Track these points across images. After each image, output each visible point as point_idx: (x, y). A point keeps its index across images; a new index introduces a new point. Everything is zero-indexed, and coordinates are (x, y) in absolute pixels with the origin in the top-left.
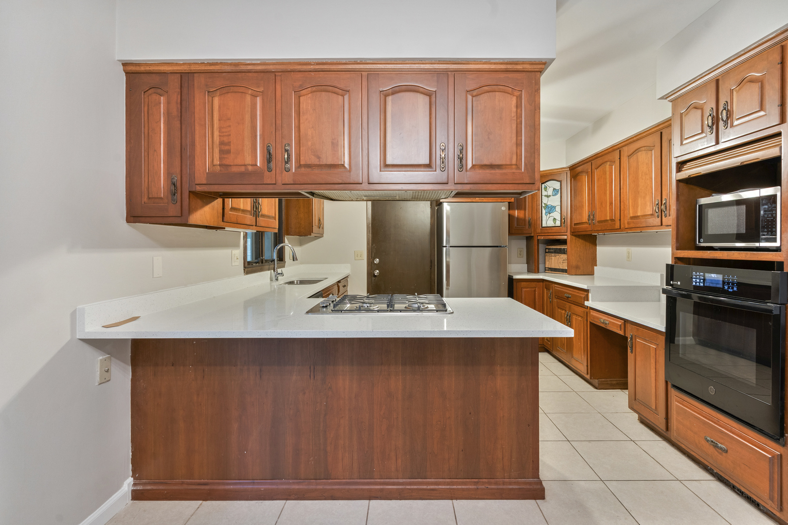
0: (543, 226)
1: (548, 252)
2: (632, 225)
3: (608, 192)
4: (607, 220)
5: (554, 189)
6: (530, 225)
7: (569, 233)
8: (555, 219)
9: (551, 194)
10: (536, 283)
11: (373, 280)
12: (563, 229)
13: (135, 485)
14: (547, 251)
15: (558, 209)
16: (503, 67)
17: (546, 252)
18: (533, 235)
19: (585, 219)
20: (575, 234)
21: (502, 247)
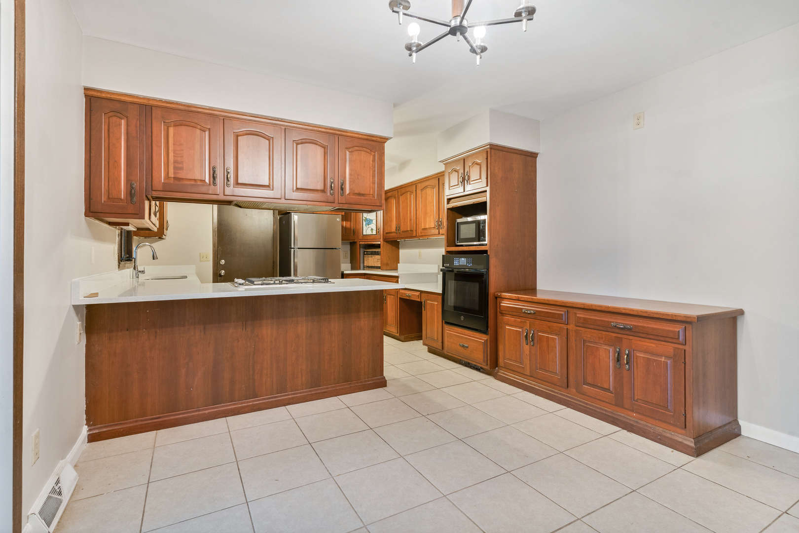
0: (364, 234)
1: (366, 254)
2: (423, 234)
3: (409, 212)
4: (408, 231)
6: (354, 233)
7: (382, 240)
8: (372, 229)
11: (219, 279)
12: (378, 237)
13: (90, 430)
15: (374, 222)
16: (366, 137)
18: (355, 241)
19: (393, 229)
21: (337, 249)
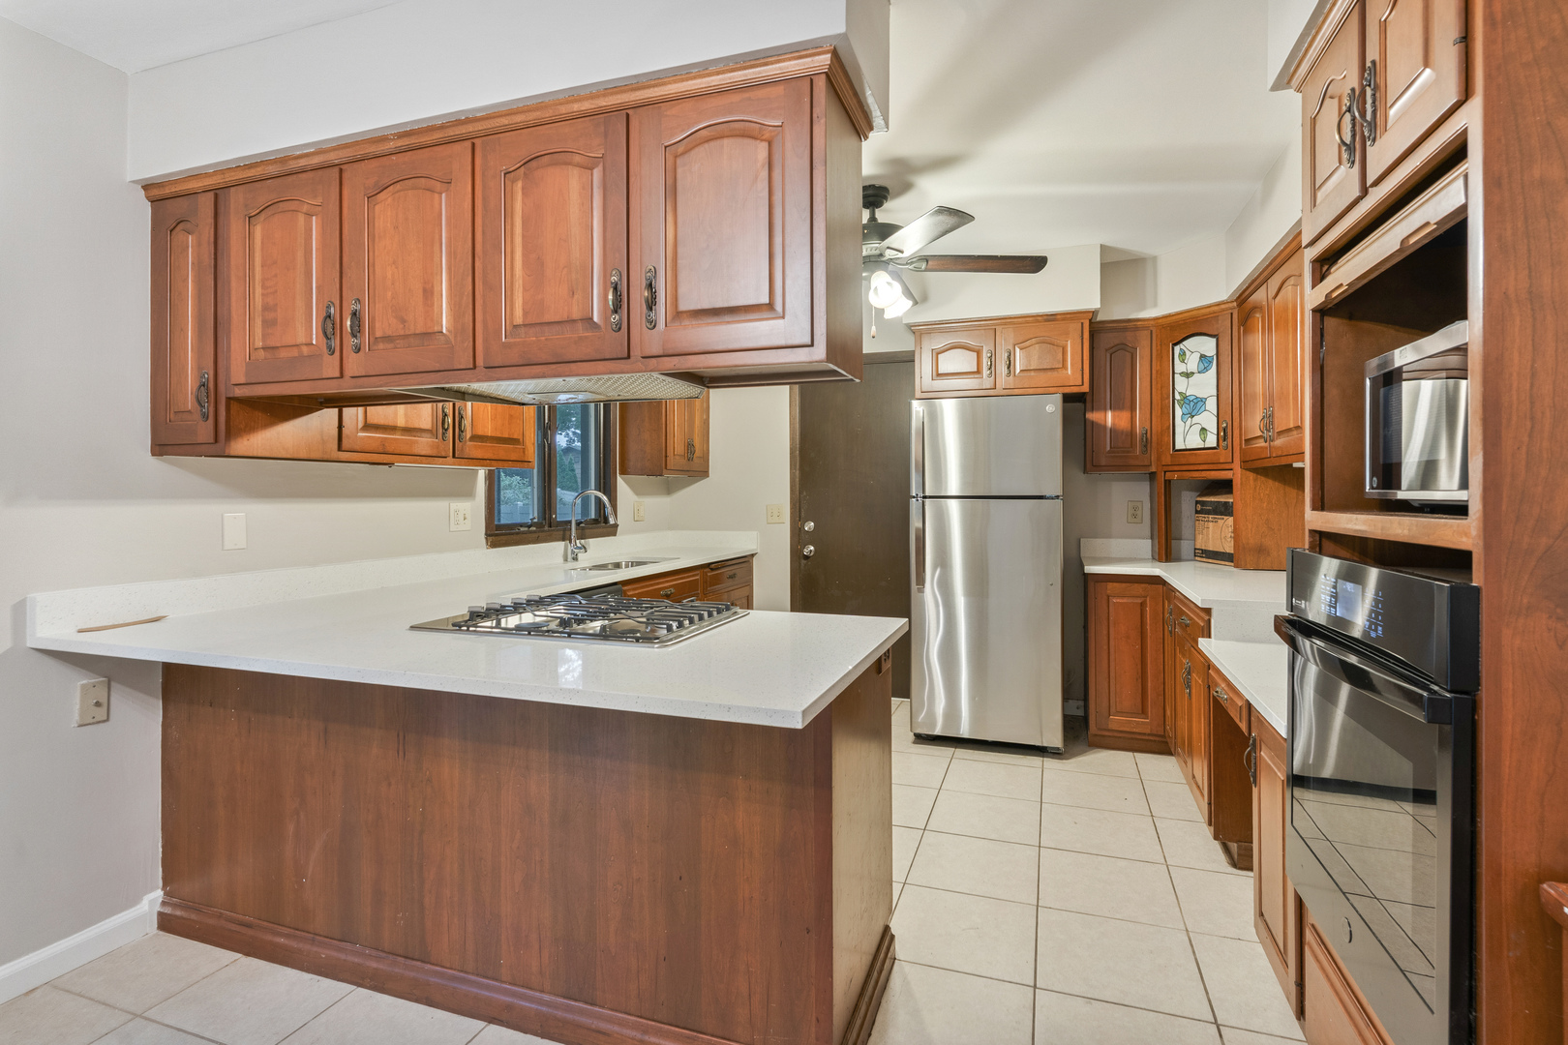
0: (1177, 448)
1: (1202, 510)
4: (1291, 431)
5: (1202, 357)
6: (1146, 444)
7: (1237, 465)
8: (1203, 430)
9: (1195, 370)
10: (1143, 585)
11: (802, 565)
12: (1223, 456)
13: (164, 903)
14: (1199, 507)
17: (1197, 512)
18: (1153, 469)
19: (1258, 426)
20: (1253, 465)
21: (1048, 498)
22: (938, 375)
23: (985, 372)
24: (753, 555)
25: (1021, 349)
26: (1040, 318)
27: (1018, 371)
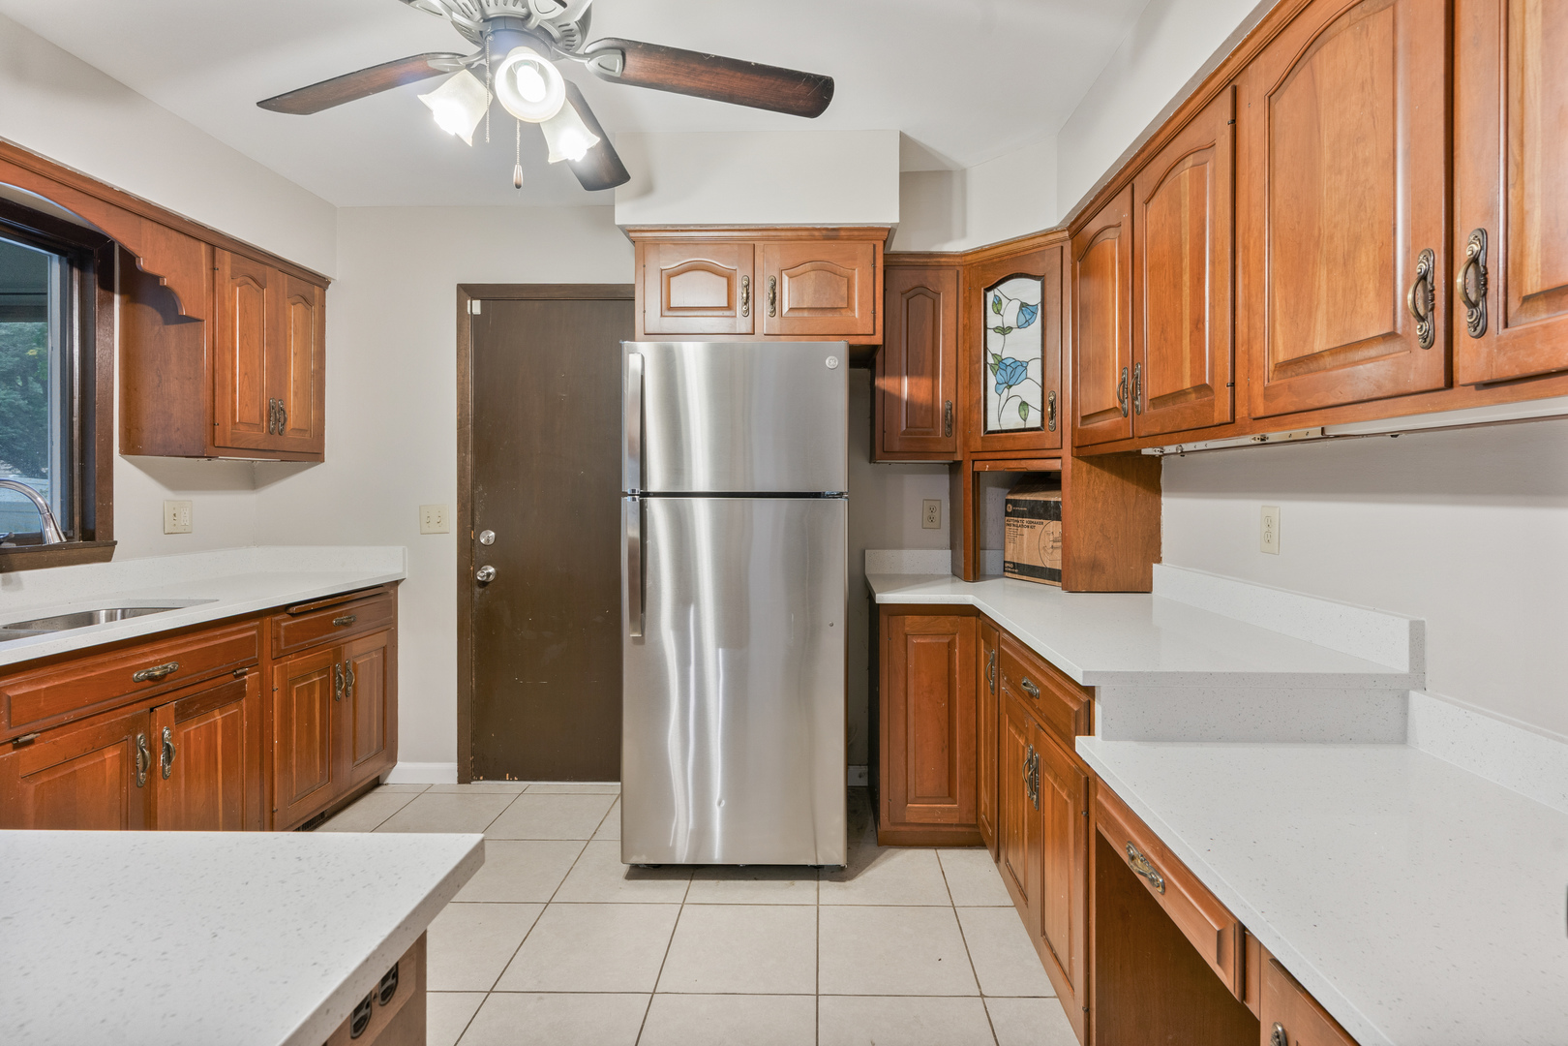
0: (989, 428)
1: (1014, 511)
2: (1284, 403)
3: (1186, 278)
4: (1181, 394)
5: (1023, 306)
6: (950, 422)
7: (1067, 452)
8: (1024, 404)
9: (1013, 324)
10: (952, 618)
11: (477, 595)
12: (1050, 439)
14: (1010, 508)
15: (1034, 370)
17: (1007, 514)
18: (958, 457)
19: (1109, 395)
20: (1086, 452)
21: (828, 496)
22: (670, 309)
23: (739, 307)
24: (397, 583)
25: (790, 277)
26: (816, 233)
27: (785, 309)
